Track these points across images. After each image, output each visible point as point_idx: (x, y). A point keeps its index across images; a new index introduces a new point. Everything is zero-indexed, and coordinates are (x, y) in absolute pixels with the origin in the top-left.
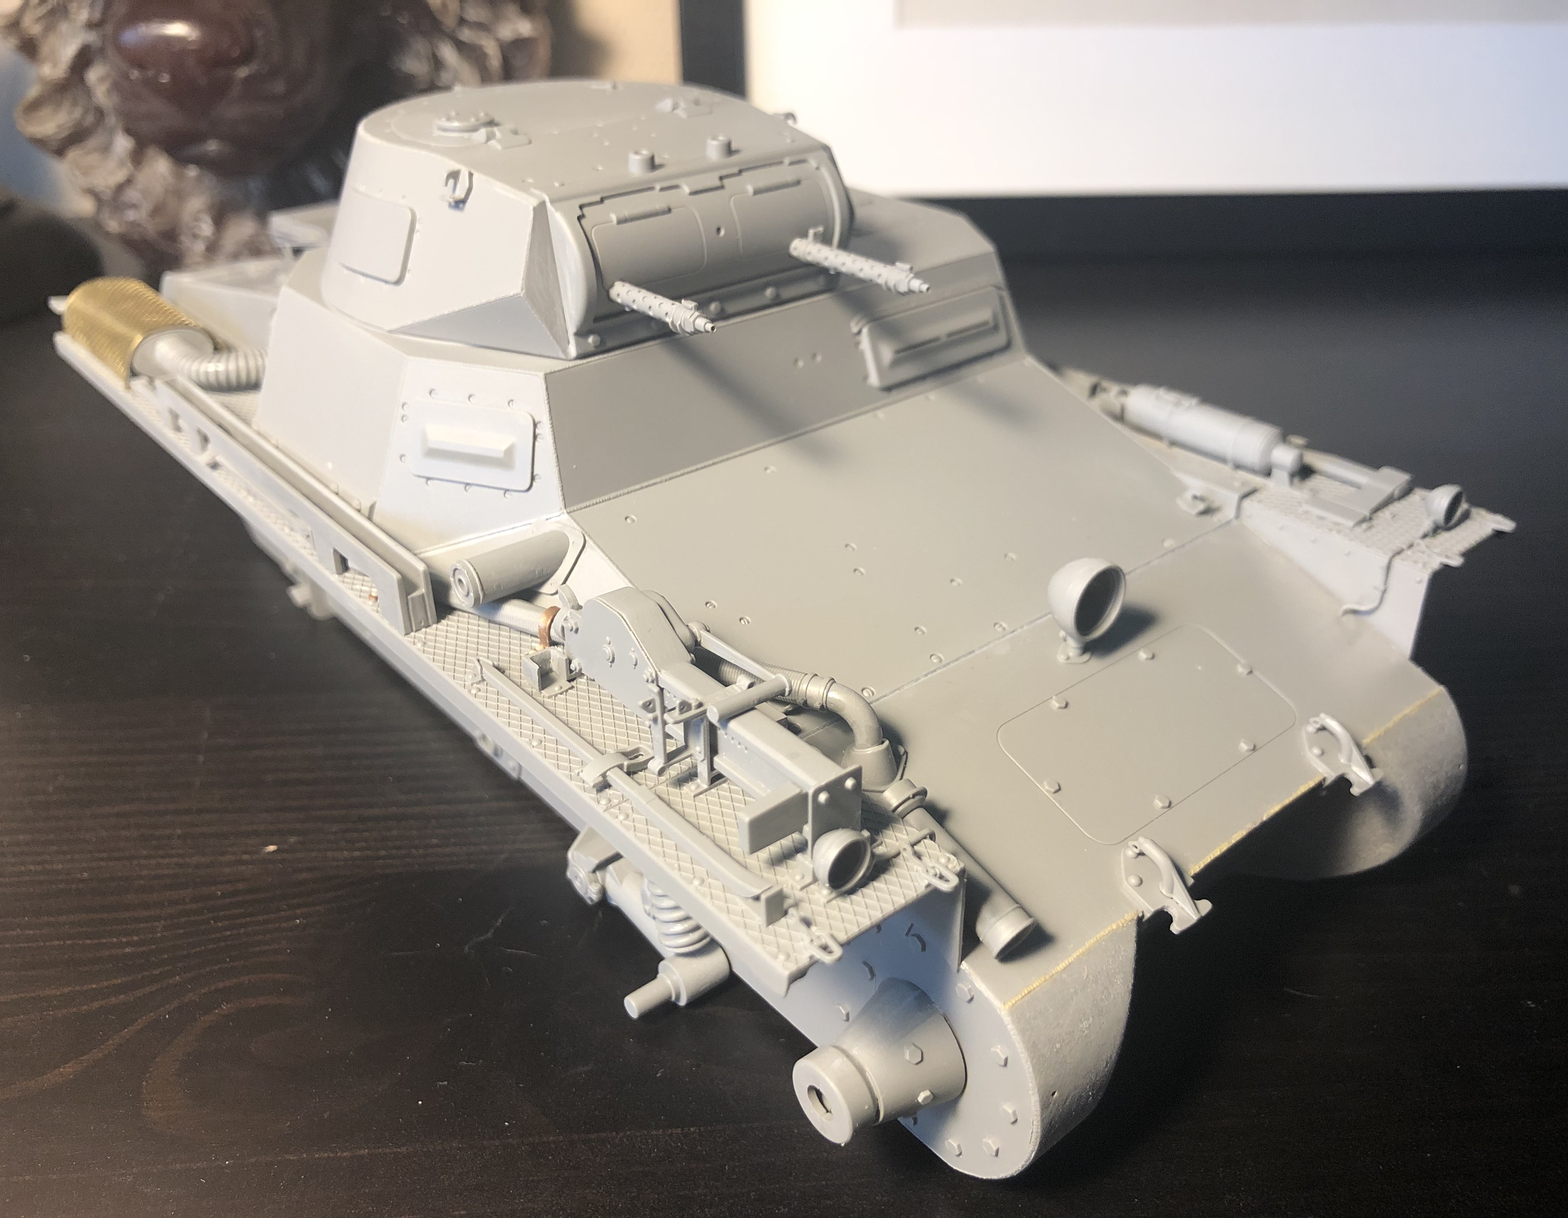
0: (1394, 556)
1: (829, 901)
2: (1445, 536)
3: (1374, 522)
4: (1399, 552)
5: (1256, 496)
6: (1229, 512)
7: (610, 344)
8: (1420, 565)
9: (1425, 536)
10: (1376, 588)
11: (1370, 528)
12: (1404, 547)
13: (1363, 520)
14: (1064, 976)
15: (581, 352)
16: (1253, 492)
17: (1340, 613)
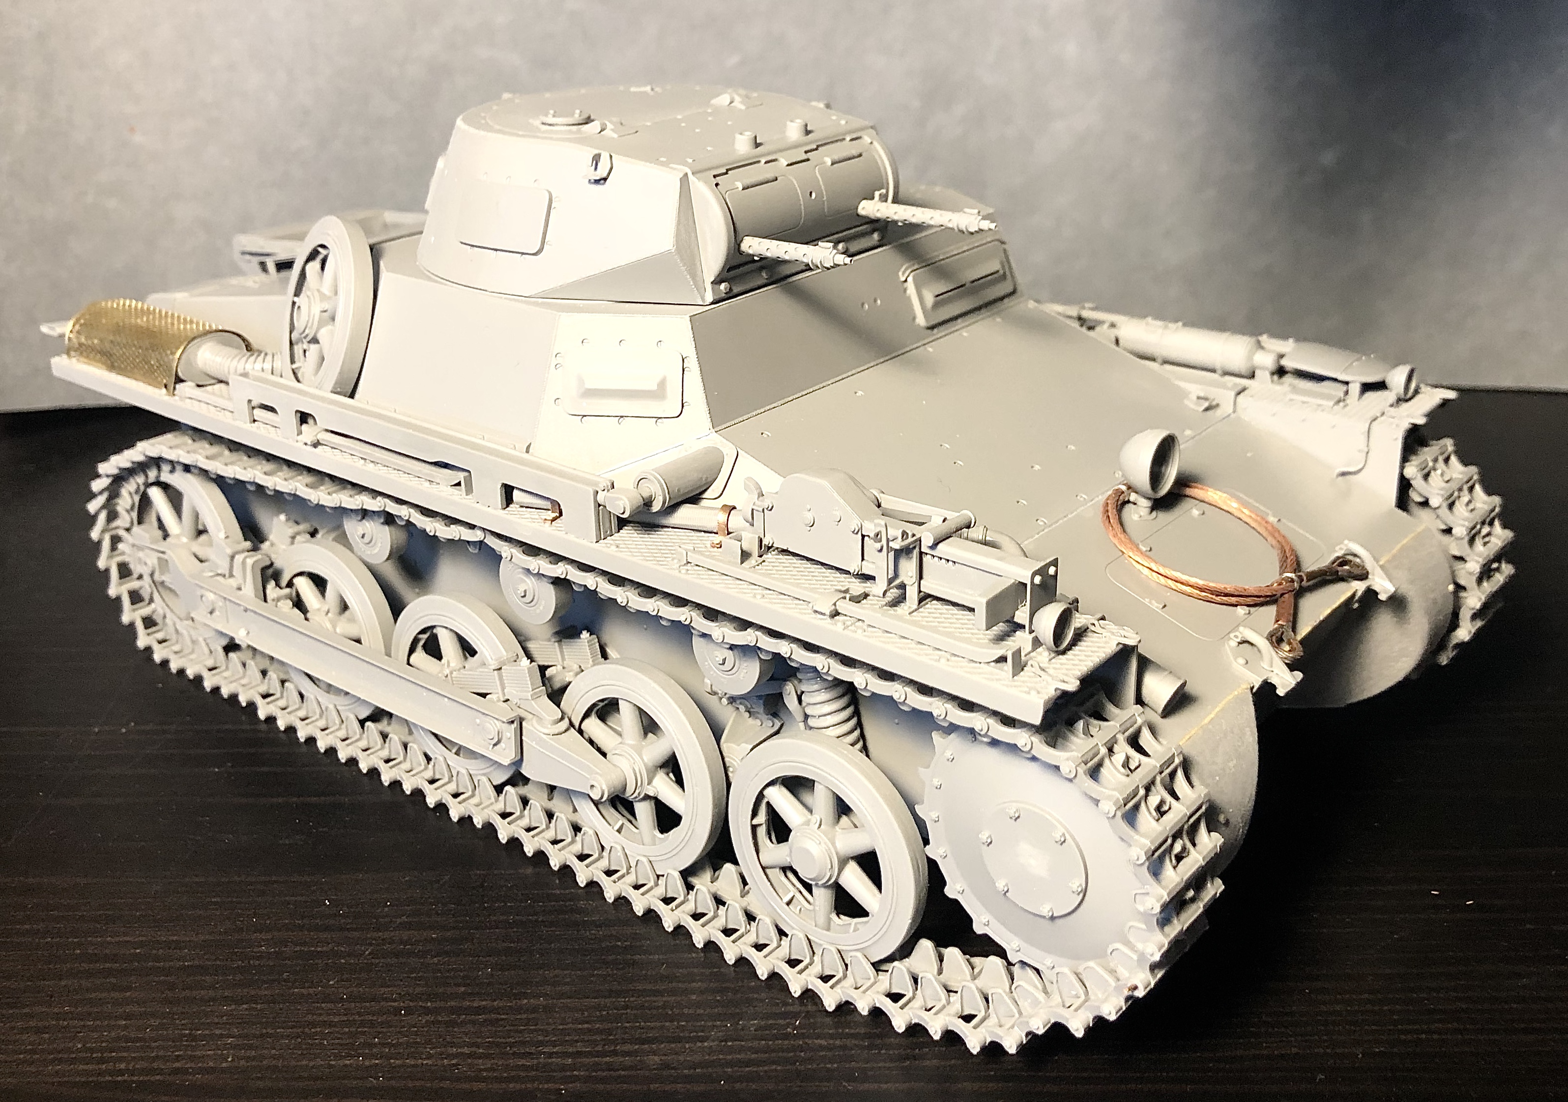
0: (1371, 423)
1: (1050, 660)
2: (1405, 406)
3: (1348, 401)
4: (1375, 420)
5: (1246, 392)
6: (1226, 407)
7: (736, 290)
8: (1394, 426)
9: (1392, 406)
10: (1360, 451)
11: (1345, 406)
12: (1378, 415)
13: (1339, 401)
14: (1210, 727)
15: (717, 297)
16: (1244, 390)
17: (1335, 476)
